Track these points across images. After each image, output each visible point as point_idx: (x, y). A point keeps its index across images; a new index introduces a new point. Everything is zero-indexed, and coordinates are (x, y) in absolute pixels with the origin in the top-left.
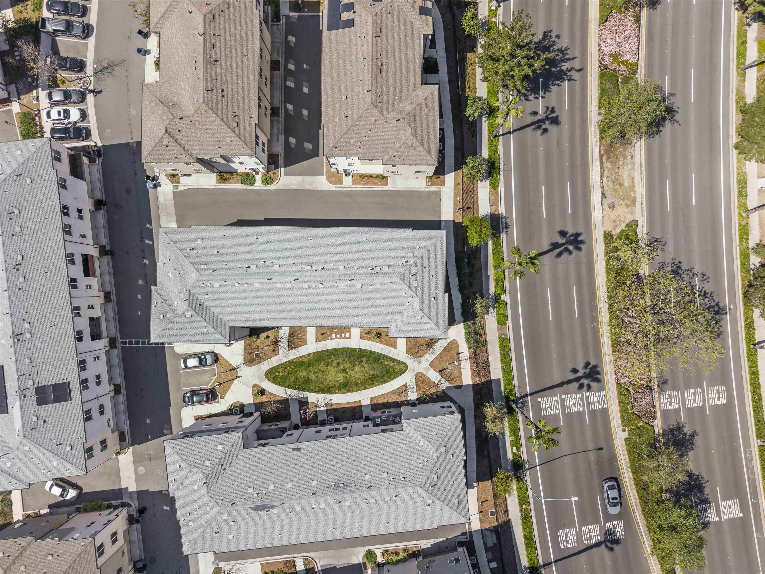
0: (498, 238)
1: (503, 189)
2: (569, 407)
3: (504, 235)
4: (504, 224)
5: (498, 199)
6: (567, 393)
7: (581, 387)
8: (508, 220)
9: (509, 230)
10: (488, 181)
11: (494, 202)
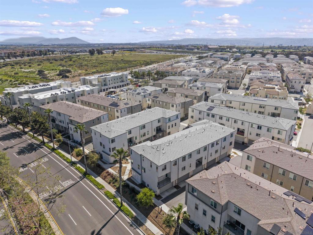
0: (132, 218)
2: (58, 186)
3: (130, 221)
4: (133, 226)
6: (61, 190)
7: (54, 194)
8: (133, 229)
9: (129, 225)
11: (147, 231)
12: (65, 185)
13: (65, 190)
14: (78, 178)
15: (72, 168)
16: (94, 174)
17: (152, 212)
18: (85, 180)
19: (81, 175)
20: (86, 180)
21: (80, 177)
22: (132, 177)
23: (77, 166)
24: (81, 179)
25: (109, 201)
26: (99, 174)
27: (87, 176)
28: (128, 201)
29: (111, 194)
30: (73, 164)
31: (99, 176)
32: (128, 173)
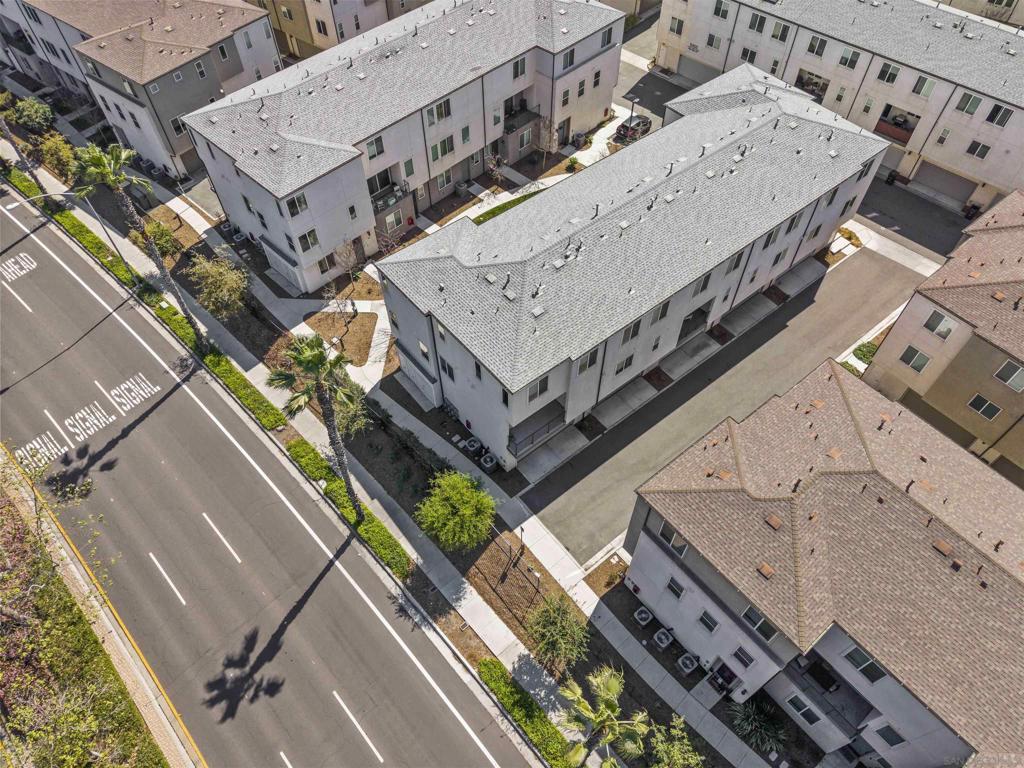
0: (404, 577)
1: (466, 678)
2: (94, 410)
3: (395, 591)
4: (411, 612)
5: (462, 650)
6: (108, 427)
7: (82, 452)
8: (410, 625)
9: (394, 608)
10: (509, 668)
11: (464, 637)
12: (120, 404)
13: (125, 433)
14: (174, 370)
15: (141, 310)
16: (241, 345)
17: (483, 556)
18: (203, 379)
19: (184, 353)
20: (208, 377)
21: (183, 360)
22: (399, 369)
23: (164, 305)
24: (187, 373)
25: (307, 487)
26: (260, 352)
27: (208, 359)
28: (385, 492)
29: (316, 455)
30: (145, 289)
31: (261, 360)
32: (384, 348)
